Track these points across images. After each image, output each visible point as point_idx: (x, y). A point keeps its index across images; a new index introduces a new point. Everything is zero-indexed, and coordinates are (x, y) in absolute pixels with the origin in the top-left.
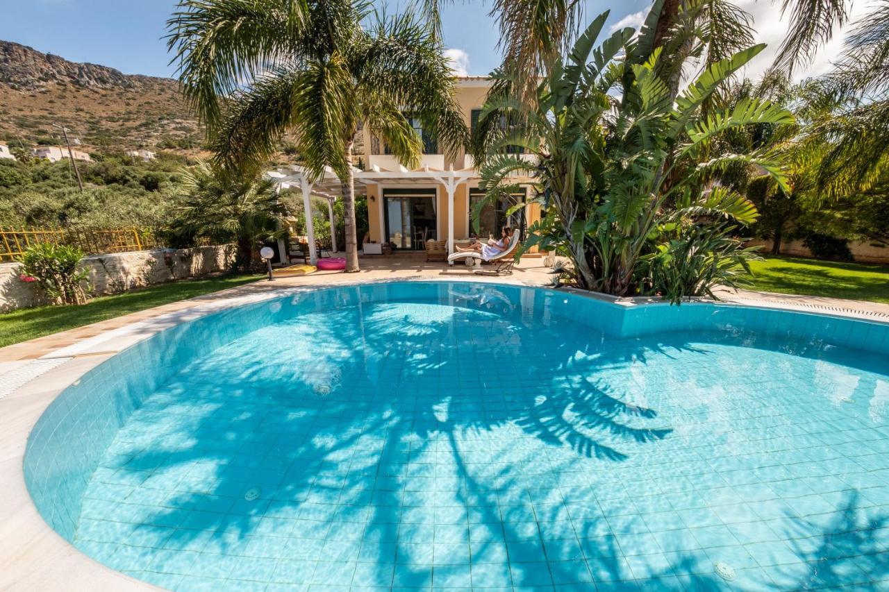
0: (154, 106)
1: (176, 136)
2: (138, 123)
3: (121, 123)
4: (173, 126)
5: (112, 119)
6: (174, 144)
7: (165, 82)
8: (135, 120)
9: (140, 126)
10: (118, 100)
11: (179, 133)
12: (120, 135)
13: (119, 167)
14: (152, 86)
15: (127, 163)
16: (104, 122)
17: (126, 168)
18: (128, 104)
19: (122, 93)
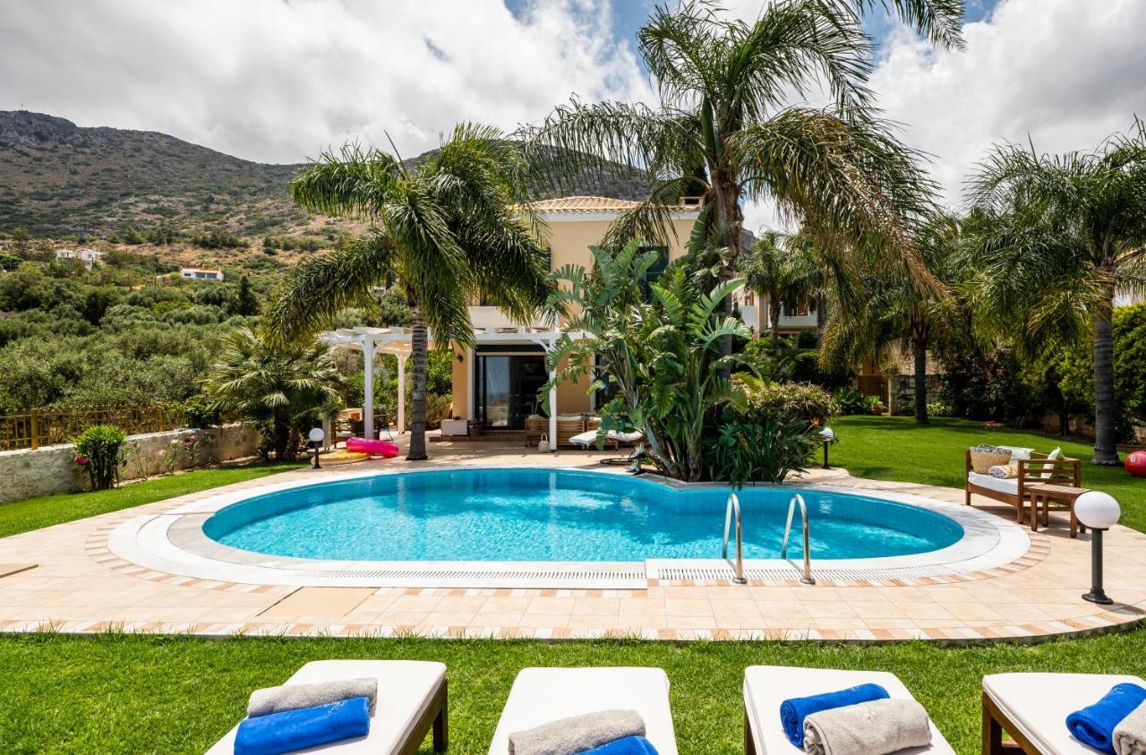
0: (117, 174)
1: (146, 222)
2: (84, 202)
3: (53, 203)
4: (144, 206)
5: (41, 196)
6: (138, 235)
7: (144, 138)
8: (79, 197)
9: (88, 206)
10: (60, 166)
11: (150, 217)
12: (49, 222)
13: (46, 280)
14: (122, 143)
15: (60, 274)
16: (25, 202)
17: (57, 282)
18: (74, 173)
19: (68, 156)
